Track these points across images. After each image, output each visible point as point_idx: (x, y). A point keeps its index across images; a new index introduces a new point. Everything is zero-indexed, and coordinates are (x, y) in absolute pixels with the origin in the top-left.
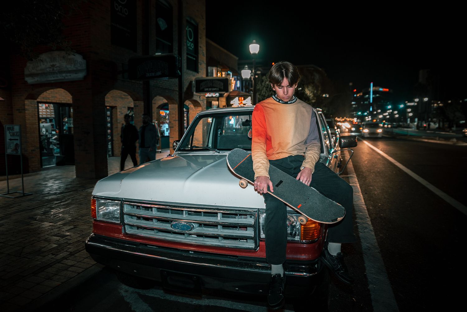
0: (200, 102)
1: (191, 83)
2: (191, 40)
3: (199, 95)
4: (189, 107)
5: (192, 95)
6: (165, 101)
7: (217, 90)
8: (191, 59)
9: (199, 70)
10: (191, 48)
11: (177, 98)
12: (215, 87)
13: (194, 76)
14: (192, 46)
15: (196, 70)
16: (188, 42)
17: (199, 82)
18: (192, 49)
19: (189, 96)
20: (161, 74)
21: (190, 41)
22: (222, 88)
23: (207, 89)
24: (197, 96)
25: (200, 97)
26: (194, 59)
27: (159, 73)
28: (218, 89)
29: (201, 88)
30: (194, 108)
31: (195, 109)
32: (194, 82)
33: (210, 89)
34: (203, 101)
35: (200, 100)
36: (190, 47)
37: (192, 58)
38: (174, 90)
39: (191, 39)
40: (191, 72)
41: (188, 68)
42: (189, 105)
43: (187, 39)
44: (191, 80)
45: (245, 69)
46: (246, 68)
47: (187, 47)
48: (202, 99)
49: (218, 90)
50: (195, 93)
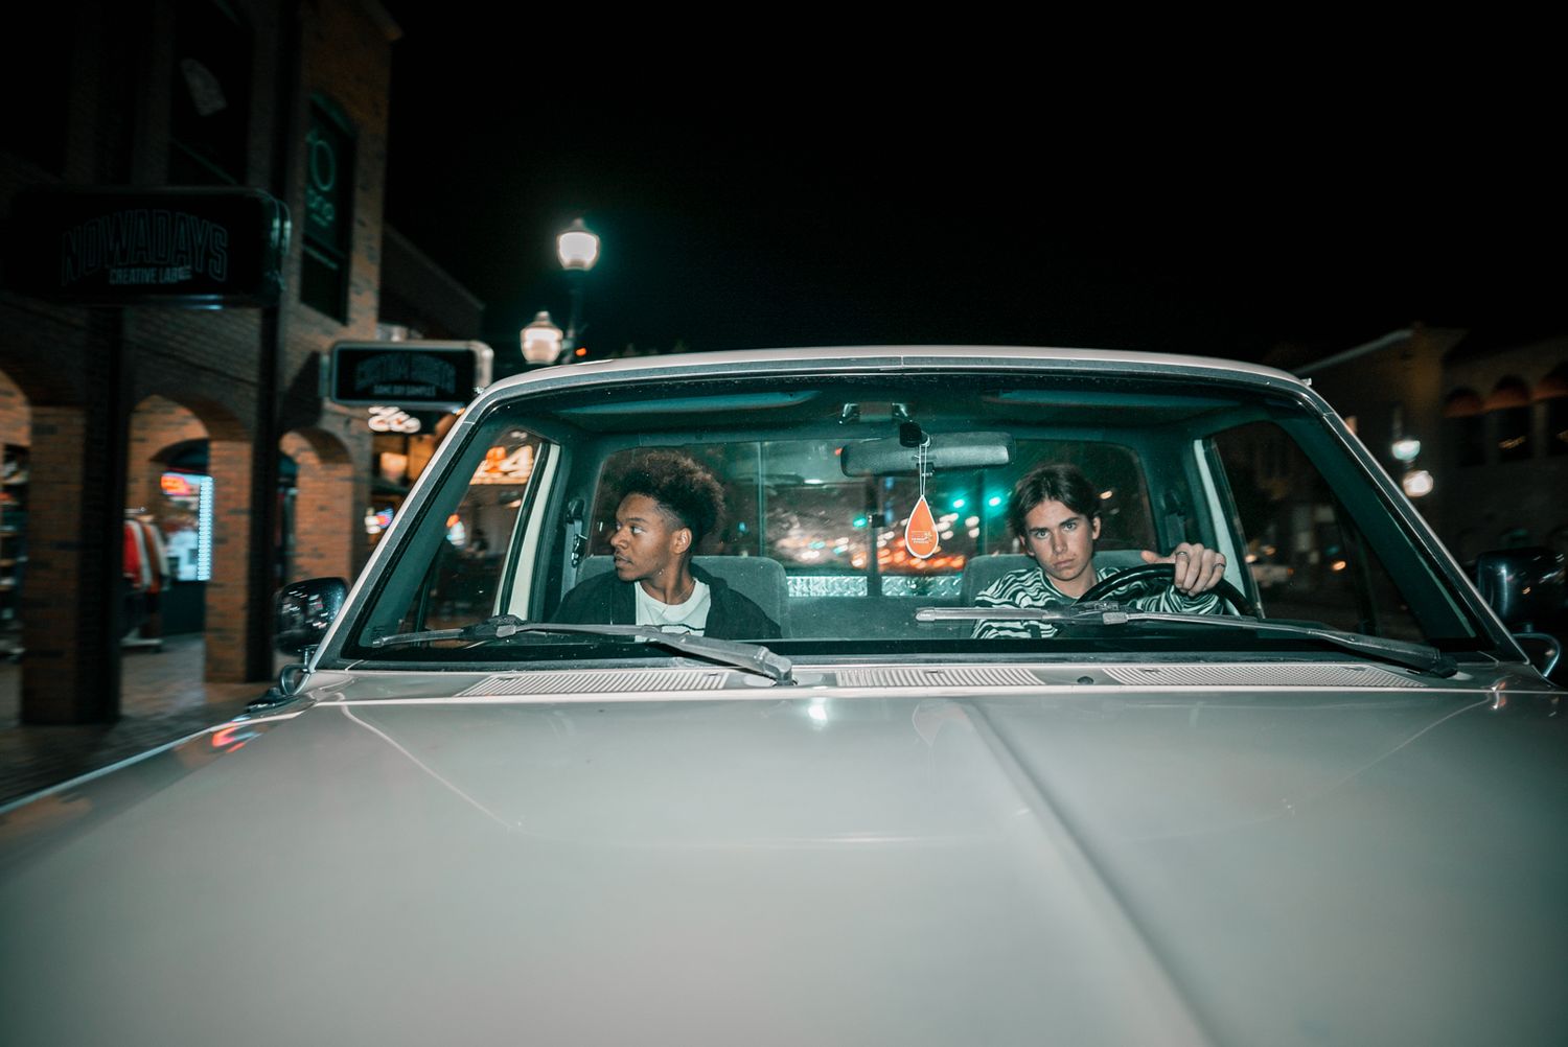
0: (347, 441)
1: (314, 358)
2: (325, 188)
3: (344, 415)
4: (299, 459)
5: (317, 410)
6: (196, 430)
7: (428, 394)
8: (319, 263)
9: (353, 315)
10: (323, 217)
11: (249, 413)
12: (418, 384)
13: (329, 333)
14: (327, 215)
15: (338, 310)
16: (311, 192)
17: (351, 359)
18: (324, 224)
19: (304, 415)
20: (189, 277)
21: (320, 193)
22: (450, 387)
23: (385, 390)
24: (334, 414)
25: (348, 422)
26: (333, 266)
27: (179, 274)
28: (431, 392)
29: (361, 384)
30: (319, 467)
31: (323, 473)
32: (325, 359)
33: (398, 390)
34: (358, 438)
35: (351, 437)
36: (319, 213)
37: (324, 260)
38: (241, 380)
39: (325, 182)
40: (315, 315)
41: (307, 297)
42: (296, 454)
43: (310, 180)
44: (314, 348)
45: (536, 323)
46: (543, 319)
47: (309, 212)
48: (354, 432)
49: (434, 394)
50: (328, 404)
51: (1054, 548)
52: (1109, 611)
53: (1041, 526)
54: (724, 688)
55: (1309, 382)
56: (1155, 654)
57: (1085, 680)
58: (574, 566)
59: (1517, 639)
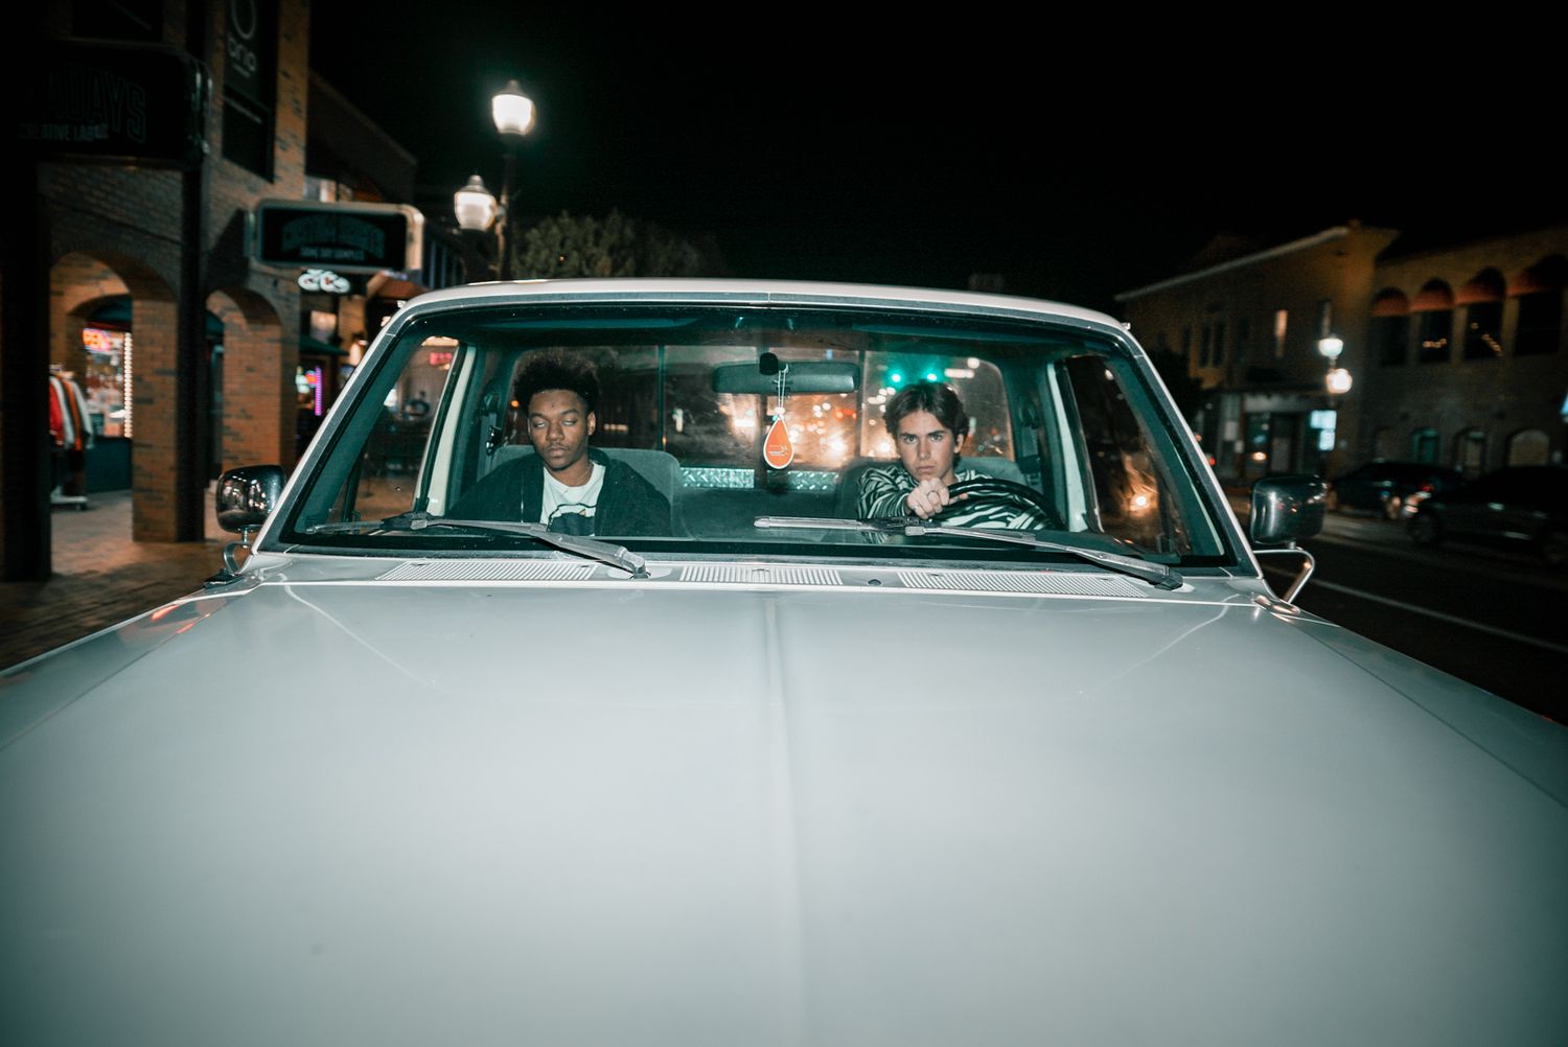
0: (274, 302)
1: (240, 216)
2: (246, 36)
3: (271, 275)
4: (225, 319)
5: (243, 269)
6: (115, 287)
7: (357, 258)
8: (243, 116)
9: (279, 172)
10: (246, 68)
11: (172, 270)
12: (346, 247)
13: (253, 190)
14: (250, 67)
15: (264, 167)
16: (231, 40)
17: (277, 218)
18: (246, 74)
19: (229, 271)
20: (106, 136)
21: (240, 40)
22: (379, 252)
23: (313, 252)
24: (261, 276)
25: (275, 283)
26: (258, 120)
27: (97, 132)
28: (361, 257)
29: (287, 245)
30: (246, 327)
31: (250, 333)
32: (252, 217)
33: (326, 253)
34: (287, 300)
35: (279, 297)
36: (241, 63)
37: (248, 113)
38: (164, 238)
39: (246, 32)
40: (239, 172)
41: (231, 152)
42: (223, 314)
43: (229, 26)
44: (240, 206)
45: (470, 187)
46: (475, 184)
47: (229, 61)
48: (283, 293)
49: (362, 258)
50: (254, 264)
51: (918, 454)
52: (911, 525)
53: (911, 432)
54: (590, 579)
55: (1128, 326)
56: (944, 561)
57: (875, 582)
58: (489, 454)
59: (1257, 556)
